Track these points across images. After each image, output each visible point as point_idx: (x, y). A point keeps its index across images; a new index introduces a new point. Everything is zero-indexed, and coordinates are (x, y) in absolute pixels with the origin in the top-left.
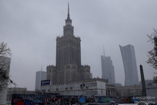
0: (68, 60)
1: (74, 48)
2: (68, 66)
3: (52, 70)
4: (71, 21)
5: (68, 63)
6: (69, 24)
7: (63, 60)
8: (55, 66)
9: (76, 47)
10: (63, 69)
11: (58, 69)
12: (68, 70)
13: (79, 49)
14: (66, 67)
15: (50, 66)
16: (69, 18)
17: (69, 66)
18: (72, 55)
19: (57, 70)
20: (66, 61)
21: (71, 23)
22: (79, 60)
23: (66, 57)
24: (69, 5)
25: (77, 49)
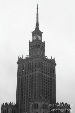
0: (35, 95)
1: (46, 75)
2: (35, 105)
3: (10, 110)
4: (40, 34)
5: (35, 100)
6: (38, 38)
7: (27, 94)
8: (15, 104)
9: (48, 75)
10: (27, 108)
11: (19, 108)
12: (36, 110)
13: (53, 78)
14: (33, 105)
15: (6, 103)
16: (39, 29)
17: (37, 104)
18: (42, 87)
19: (18, 110)
20: (32, 96)
21: (41, 36)
22: (53, 95)
23: (32, 90)
24: (37, 9)
25: (50, 77)
